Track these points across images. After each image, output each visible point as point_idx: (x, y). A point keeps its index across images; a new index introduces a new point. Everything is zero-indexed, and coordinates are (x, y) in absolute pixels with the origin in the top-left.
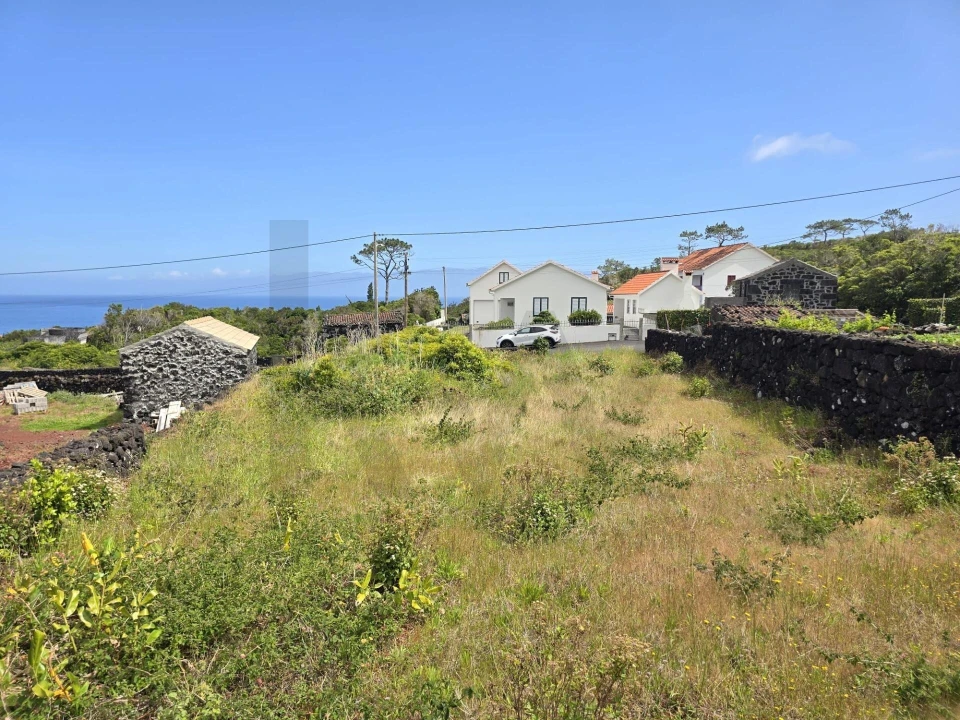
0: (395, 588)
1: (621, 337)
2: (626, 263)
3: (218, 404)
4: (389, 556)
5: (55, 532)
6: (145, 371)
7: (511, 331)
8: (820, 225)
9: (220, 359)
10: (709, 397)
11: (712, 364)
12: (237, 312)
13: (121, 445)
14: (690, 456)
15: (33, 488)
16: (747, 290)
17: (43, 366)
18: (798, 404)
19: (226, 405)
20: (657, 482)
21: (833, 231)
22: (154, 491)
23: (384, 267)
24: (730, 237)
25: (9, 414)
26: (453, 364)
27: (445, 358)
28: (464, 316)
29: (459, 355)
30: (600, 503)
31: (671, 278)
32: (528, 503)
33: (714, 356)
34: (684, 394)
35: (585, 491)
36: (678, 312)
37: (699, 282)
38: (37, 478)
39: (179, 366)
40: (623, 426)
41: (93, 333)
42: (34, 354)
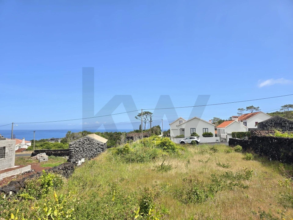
0: (147, 215)
1: (220, 141)
2: (220, 119)
3: (95, 158)
4: (145, 204)
5: (47, 192)
6: (76, 149)
7: (184, 139)
8: (286, 106)
9: (96, 146)
10: (253, 160)
11: (252, 149)
12: (102, 133)
13: (67, 168)
14: (248, 179)
15: (42, 178)
16: (262, 126)
17: (48, 149)
18: (285, 162)
19: (98, 158)
20: (236, 186)
21: (291, 108)
22: (75, 182)
23: (144, 120)
24: (255, 110)
25: (37, 162)
26: (165, 147)
27: (163, 145)
28: (168, 134)
29: (167, 144)
30: (216, 192)
31: (235, 123)
32: (191, 191)
33: (253, 146)
34: (244, 159)
35: (211, 188)
36: (239, 132)
37: (245, 124)
38: (44, 176)
39: (85, 148)
40: (223, 168)
41: (62, 140)
42: (46, 145)
